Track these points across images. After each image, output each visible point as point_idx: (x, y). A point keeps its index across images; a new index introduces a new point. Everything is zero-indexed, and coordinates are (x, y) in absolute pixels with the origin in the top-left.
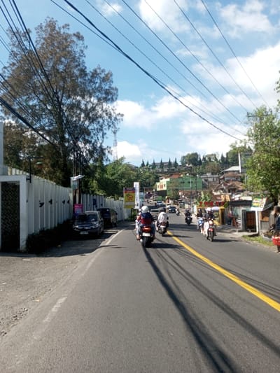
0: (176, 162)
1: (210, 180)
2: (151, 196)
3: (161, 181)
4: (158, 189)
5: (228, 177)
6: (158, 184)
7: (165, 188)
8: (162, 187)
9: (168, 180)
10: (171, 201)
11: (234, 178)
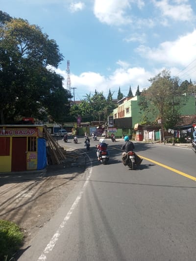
6: (116, 111)
7: (128, 115)
8: (121, 113)
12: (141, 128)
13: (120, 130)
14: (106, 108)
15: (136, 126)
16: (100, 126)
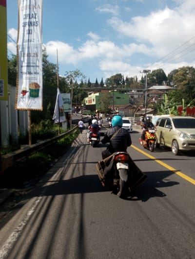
0: (102, 81)
1: (136, 96)
2: (79, 110)
3: (89, 96)
4: (87, 104)
5: (151, 94)
6: (86, 99)
7: (94, 103)
8: (90, 101)
9: (98, 94)
10: (101, 115)
11: (157, 95)
12: (98, 112)
13: (89, 111)
14: (80, 94)
15: (97, 111)
16: (77, 107)
